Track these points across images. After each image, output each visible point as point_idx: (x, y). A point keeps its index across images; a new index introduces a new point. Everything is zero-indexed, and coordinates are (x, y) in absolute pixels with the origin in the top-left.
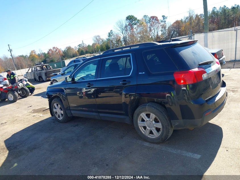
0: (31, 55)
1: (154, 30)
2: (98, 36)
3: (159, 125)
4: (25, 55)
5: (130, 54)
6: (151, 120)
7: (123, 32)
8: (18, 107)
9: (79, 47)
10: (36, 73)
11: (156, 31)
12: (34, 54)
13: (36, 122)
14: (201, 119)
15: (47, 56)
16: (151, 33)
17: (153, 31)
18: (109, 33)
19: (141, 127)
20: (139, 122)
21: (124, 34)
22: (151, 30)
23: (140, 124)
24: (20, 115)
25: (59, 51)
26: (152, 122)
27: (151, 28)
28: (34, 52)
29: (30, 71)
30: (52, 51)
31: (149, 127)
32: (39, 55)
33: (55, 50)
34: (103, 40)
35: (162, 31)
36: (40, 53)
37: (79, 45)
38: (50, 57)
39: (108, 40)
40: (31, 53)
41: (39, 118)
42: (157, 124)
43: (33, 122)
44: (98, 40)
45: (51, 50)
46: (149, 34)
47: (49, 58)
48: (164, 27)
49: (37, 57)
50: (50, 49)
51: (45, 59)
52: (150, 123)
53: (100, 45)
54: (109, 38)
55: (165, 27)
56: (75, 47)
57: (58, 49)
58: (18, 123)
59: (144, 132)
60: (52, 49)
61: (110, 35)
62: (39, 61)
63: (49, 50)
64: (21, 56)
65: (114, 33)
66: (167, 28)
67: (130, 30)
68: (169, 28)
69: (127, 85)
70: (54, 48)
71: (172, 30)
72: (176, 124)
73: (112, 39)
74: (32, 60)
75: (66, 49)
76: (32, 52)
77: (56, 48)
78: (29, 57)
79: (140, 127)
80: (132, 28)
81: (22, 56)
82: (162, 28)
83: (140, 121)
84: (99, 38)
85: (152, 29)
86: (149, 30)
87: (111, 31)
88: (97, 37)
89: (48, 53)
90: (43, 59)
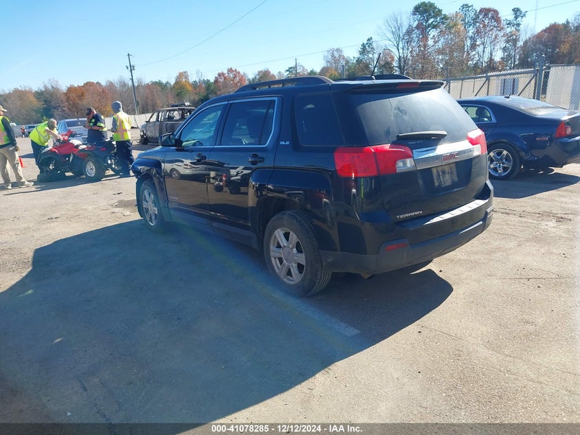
0: (177, 83)
1: (482, 47)
2: (338, 50)
3: (302, 259)
4: (164, 82)
5: (276, 99)
6: (290, 246)
7: (398, 45)
8: (96, 192)
9: (288, 73)
10: (164, 125)
11: (488, 50)
12: (184, 80)
13: (110, 225)
14: (375, 256)
15: (213, 87)
16: (474, 53)
17: (480, 49)
18: (363, 45)
19: (275, 258)
20: (271, 247)
21: (401, 51)
22: (473, 47)
23: (274, 252)
24: (90, 208)
25: (241, 80)
26: (292, 249)
27: (476, 41)
28: (186, 78)
29: (154, 119)
30: (225, 78)
31: (287, 260)
32: (195, 85)
33: (231, 75)
34: (347, 62)
35: (504, 49)
36: (197, 80)
37: (289, 70)
38: (219, 93)
39: (359, 61)
40: (178, 78)
41: (119, 218)
42: (300, 255)
43: (105, 223)
44: (336, 61)
45: (223, 74)
46: (468, 54)
47: (215, 93)
48: (511, 39)
49: (190, 88)
50: (220, 72)
51: (207, 95)
52: (289, 253)
53: (338, 73)
54: (361, 57)
55: (515, 41)
56: (280, 73)
57: (239, 73)
58: (77, 222)
59: (279, 269)
60: (225, 72)
61: (364, 50)
62: (192, 98)
63: (219, 75)
64: (156, 82)
65: (374, 45)
66: (520, 44)
67: (418, 40)
68: (526, 43)
69: (259, 165)
70: (230, 70)
71: (533, 50)
72: (329, 260)
73: (368, 62)
74: (178, 95)
75: (258, 77)
76: (181, 75)
77: (236, 70)
78: (174, 86)
79: (273, 259)
80: (425, 37)
81: (159, 84)
82: (507, 41)
83: (274, 245)
84: (340, 56)
85: (478, 43)
86: (469, 44)
87: (369, 40)
88: (335, 53)
89: (216, 81)
90: (203, 93)
